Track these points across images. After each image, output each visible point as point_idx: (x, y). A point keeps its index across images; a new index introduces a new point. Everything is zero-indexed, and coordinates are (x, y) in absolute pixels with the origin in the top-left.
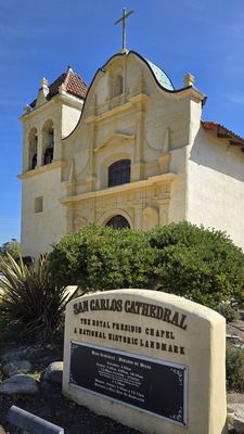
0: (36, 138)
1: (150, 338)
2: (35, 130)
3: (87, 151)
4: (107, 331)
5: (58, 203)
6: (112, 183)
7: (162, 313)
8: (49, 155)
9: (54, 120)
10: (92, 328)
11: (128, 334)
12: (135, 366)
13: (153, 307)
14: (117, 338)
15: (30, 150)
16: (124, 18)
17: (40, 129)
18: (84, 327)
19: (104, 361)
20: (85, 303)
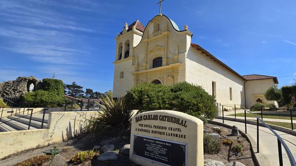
0: (122, 47)
1: (170, 132)
2: (121, 44)
3: (144, 53)
4: (151, 129)
5: (130, 74)
6: (154, 66)
7: (176, 120)
8: (127, 54)
9: (130, 40)
10: (144, 128)
11: (160, 130)
12: (164, 145)
13: (172, 118)
14: (155, 132)
15: (119, 52)
16: (160, 2)
17: (124, 43)
18: (140, 128)
19: (149, 143)
20: (141, 117)
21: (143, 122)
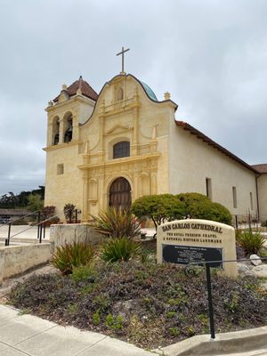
0: (58, 124)
1: (205, 238)
2: (57, 118)
3: (98, 135)
4: (182, 238)
5: (76, 168)
6: (115, 156)
7: (211, 228)
8: (69, 136)
9: (73, 112)
10: (173, 237)
11: (193, 238)
12: (199, 250)
13: (206, 226)
14: (188, 240)
16: (123, 53)
18: (169, 237)
20: (169, 226)
21: (172, 231)
